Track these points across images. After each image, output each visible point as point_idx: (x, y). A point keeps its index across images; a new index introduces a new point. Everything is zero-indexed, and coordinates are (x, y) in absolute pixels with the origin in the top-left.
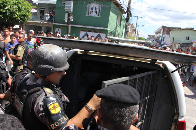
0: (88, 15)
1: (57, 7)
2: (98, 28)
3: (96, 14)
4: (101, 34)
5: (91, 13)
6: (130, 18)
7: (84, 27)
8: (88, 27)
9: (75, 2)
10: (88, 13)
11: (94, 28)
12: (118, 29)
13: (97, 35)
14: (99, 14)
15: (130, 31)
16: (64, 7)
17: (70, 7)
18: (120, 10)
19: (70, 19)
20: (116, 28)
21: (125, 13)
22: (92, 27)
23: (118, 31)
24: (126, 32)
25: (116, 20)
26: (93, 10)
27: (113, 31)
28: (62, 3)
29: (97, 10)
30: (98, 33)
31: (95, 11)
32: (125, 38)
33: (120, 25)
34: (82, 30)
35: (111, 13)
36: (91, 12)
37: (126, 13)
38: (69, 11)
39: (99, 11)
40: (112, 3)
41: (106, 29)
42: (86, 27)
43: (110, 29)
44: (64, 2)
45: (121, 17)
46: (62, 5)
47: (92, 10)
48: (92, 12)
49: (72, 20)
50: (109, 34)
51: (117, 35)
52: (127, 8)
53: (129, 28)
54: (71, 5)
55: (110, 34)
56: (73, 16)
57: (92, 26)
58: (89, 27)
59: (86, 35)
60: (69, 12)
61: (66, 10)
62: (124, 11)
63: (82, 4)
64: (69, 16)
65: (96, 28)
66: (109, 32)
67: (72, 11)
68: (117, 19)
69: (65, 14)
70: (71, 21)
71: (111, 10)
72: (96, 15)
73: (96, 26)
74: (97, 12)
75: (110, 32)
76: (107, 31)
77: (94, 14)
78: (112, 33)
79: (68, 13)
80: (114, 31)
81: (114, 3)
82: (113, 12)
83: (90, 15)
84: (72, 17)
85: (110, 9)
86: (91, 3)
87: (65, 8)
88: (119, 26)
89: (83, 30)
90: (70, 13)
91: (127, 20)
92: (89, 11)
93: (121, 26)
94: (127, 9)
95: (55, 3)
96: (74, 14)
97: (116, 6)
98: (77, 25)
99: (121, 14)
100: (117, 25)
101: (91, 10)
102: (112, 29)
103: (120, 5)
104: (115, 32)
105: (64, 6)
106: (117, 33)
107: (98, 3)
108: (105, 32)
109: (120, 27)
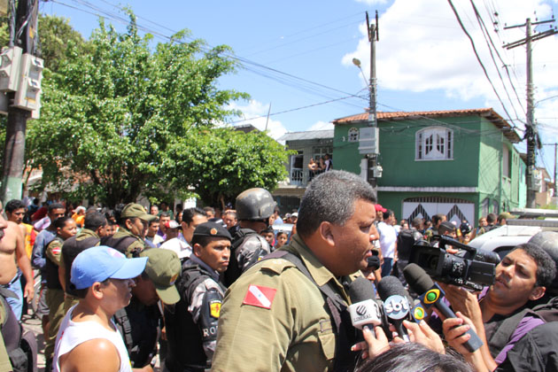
0: (420, 157)
1: (335, 144)
2: (452, 190)
3: (442, 152)
4: (461, 206)
5: (427, 152)
6: (538, 151)
7: (414, 190)
8: (422, 190)
9: (382, 128)
10: (420, 153)
11: (441, 190)
12: (505, 186)
13: (449, 210)
14: (449, 152)
15: (541, 191)
16: (357, 144)
17: (372, 143)
18: (506, 135)
19: (375, 172)
20: (500, 184)
21: (521, 140)
22: (435, 189)
23: (507, 194)
24: (531, 195)
25: (498, 163)
26: (431, 143)
27: (492, 195)
28: (349, 134)
29: (442, 142)
30: (451, 202)
31: (438, 147)
33: (510, 176)
34: (407, 200)
35: (483, 146)
36: (427, 147)
37: (525, 141)
38: (371, 152)
39: (449, 143)
40: (482, 119)
41: (473, 190)
42: (418, 189)
43: (484, 188)
44: (354, 132)
45: (510, 153)
46: (349, 140)
48: (431, 148)
49: (380, 176)
50: (483, 202)
51: (504, 205)
52: (526, 125)
53: (538, 182)
54: (374, 136)
55: (486, 202)
56: (381, 165)
57: (433, 186)
58: (427, 189)
59: (420, 209)
60: (370, 154)
61: (361, 152)
62: (517, 136)
63: (402, 130)
64: (370, 164)
65: (446, 190)
66: (482, 198)
67: (377, 151)
68: (500, 160)
69: (360, 163)
70: (376, 178)
71: (482, 138)
72: (443, 157)
73: (444, 186)
74: (442, 147)
75: (486, 199)
76: (477, 194)
77: (435, 155)
78: (491, 201)
79: (366, 157)
80: (496, 193)
81: (488, 118)
82: (488, 143)
83: (426, 157)
84: (380, 168)
85: (480, 136)
86: (425, 126)
87: (358, 146)
88: (508, 179)
89: (411, 198)
90: (373, 158)
91: (528, 160)
92: (420, 147)
93: (512, 176)
95: (331, 135)
96: (382, 159)
97: (493, 127)
98: (394, 186)
99: (509, 144)
100: (503, 176)
101: (427, 143)
102: (488, 190)
103: (505, 121)
104: (499, 197)
105: (354, 141)
106: (502, 199)
107: (442, 125)
108: (472, 198)
109: (510, 182)
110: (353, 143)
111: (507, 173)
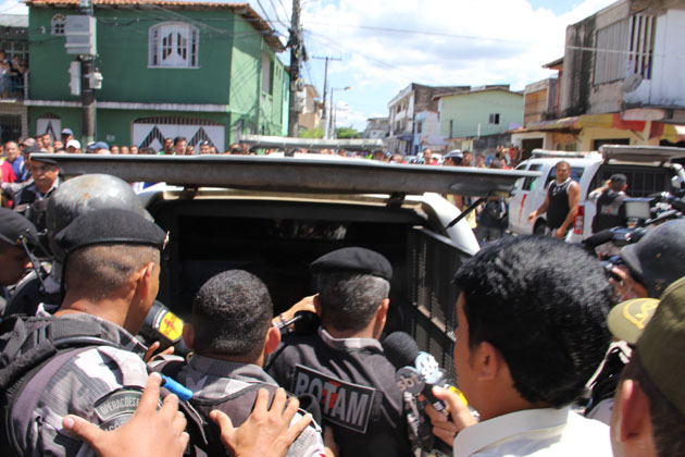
0: (155, 63)
1: (31, 38)
2: (197, 108)
3: (184, 57)
4: (208, 129)
5: (164, 57)
6: (303, 63)
7: (146, 107)
8: (158, 107)
9: (102, 19)
10: (156, 57)
11: (182, 108)
12: (265, 105)
13: (193, 135)
14: (194, 57)
15: (305, 111)
16: (64, 40)
17: (86, 39)
18: (267, 41)
19: (91, 81)
20: (258, 102)
21: (284, 49)
22: (175, 107)
23: (266, 114)
24: (294, 116)
25: (256, 76)
26: (170, 44)
27: (248, 115)
28: (53, 23)
29: (185, 44)
30: (196, 124)
31: (179, 50)
32: (290, 134)
33: (271, 92)
34: (139, 121)
35: (236, 53)
36: (164, 51)
37: (289, 50)
38: (85, 52)
39: (194, 46)
40: (236, 17)
41: (223, 109)
42: (152, 107)
43: (237, 107)
44: (59, 21)
45: (272, 64)
46: (53, 32)
47: (167, 47)
48: (170, 51)
49: (99, 87)
50: (236, 124)
51: (263, 127)
52: (289, 30)
53: (302, 101)
54: (88, 29)
55: (240, 125)
56: (100, 71)
57: (172, 102)
58: (164, 107)
59: (155, 134)
60: (85, 56)
61: (69, 52)
62: (280, 43)
63: (128, 24)
64: (84, 69)
65: (189, 108)
66: (234, 119)
67: (93, 51)
68: (259, 72)
69: (69, 67)
70: (94, 90)
71: (235, 41)
72: (185, 64)
73: (186, 103)
74: (185, 50)
75: (239, 120)
76: (228, 115)
77: (175, 61)
78: (246, 123)
79: (78, 59)
80: (253, 113)
81: (244, 16)
82: (243, 49)
83: (163, 64)
84: (98, 76)
85: (232, 38)
86: (161, 20)
87: (65, 41)
88: (268, 96)
89: (143, 117)
90: (88, 62)
91: (293, 72)
92: (155, 49)
93: (274, 93)
94: (288, 34)
95: (25, 23)
96: (102, 63)
97: (250, 29)
98: (120, 101)
99: (270, 52)
100: (261, 92)
101: (165, 44)
102: (243, 110)
103: (265, 22)
104: (257, 117)
105: (60, 34)
106: (261, 120)
107: (186, 21)
108: (222, 119)
109: (271, 100)
110: (60, 38)
111: (268, 89)
